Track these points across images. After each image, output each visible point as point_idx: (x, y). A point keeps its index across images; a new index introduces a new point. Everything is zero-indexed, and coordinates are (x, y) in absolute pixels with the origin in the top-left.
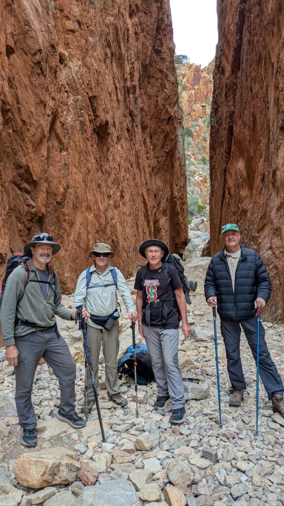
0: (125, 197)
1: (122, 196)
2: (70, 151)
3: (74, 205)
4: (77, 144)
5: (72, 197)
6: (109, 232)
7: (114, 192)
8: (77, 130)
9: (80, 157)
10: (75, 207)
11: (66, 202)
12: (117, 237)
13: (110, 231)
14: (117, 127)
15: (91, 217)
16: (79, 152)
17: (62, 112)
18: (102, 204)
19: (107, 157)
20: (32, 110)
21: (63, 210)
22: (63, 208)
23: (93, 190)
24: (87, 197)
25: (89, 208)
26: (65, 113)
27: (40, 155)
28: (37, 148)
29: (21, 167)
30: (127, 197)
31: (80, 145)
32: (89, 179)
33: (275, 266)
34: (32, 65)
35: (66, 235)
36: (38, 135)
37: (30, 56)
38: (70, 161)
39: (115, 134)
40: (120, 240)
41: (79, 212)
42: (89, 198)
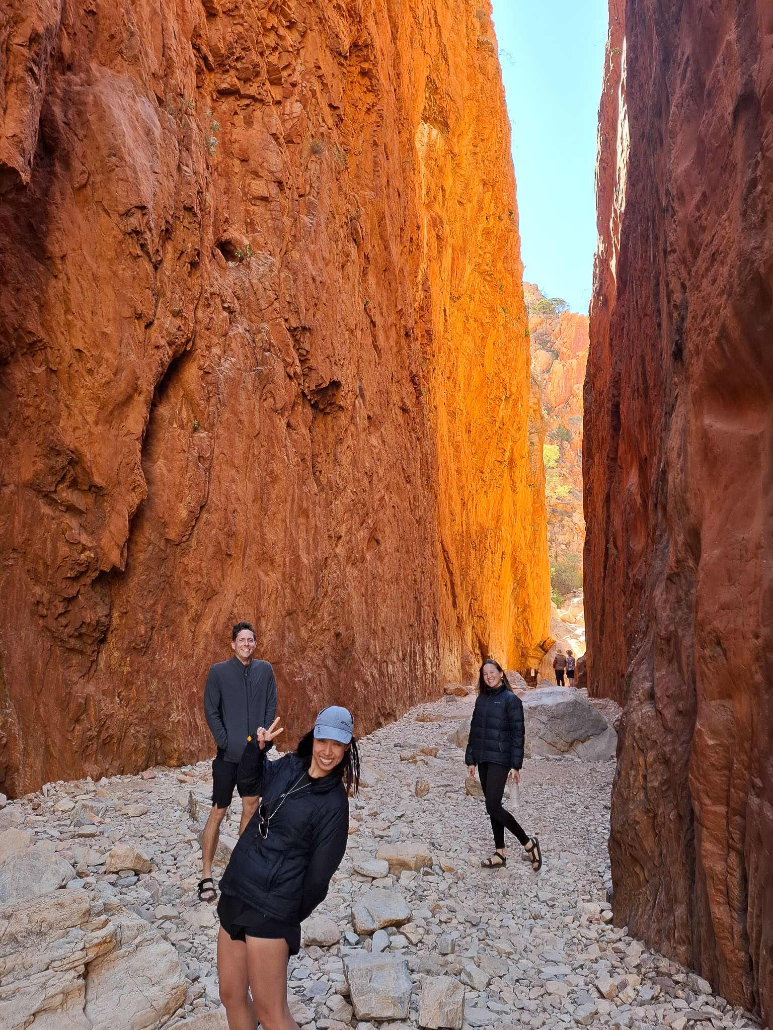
0: (382, 541)
1: (374, 540)
2: (220, 430)
3: (218, 551)
4: (245, 418)
5: (214, 532)
6: (326, 615)
7: (351, 529)
8: (245, 388)
9: (250, 447)
10: (223, 556)
11: (194, 542)
12: (349, 628)
13: (330, 614)
14: (367, 399)
15: (272, 579)
16: (248, 437)
17: (209, 348)
18: (308, 553)
19: (335, 455)
20: (108, 330)
21: (185, 560)
22: (184, 553)
23: (284, 521)
24: (263, 535)
25: (266, 559)
26: (216, 350)
27: (124, 431)
28: (116, 413)
29: (59, 454)
30: (389, 543)
31: (251, 422)
32: (274, 496)
33: (664, 755)
34: (121, 236)
35: (186, 619)
36: (122, 385)
37: (115, 217)
38: (217, 451)
39: (362, 413)
40: (357, 636)
41: (238, 567)
42: (270, 537)
